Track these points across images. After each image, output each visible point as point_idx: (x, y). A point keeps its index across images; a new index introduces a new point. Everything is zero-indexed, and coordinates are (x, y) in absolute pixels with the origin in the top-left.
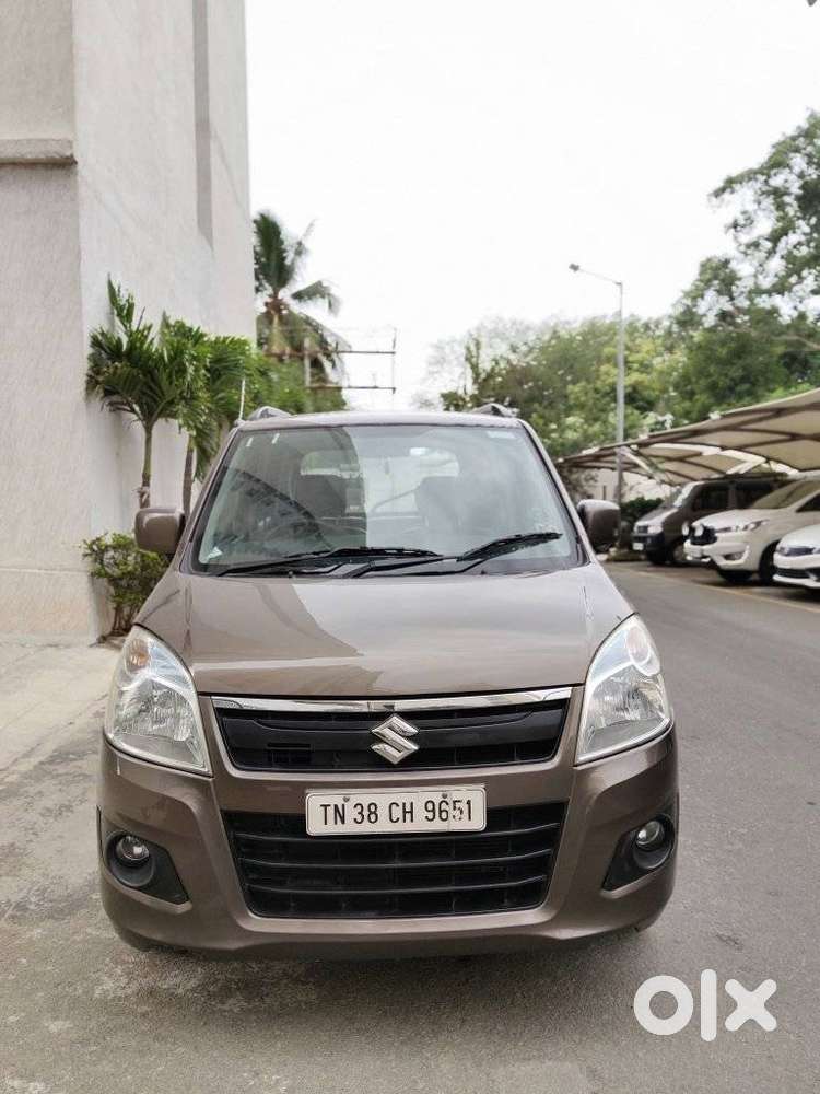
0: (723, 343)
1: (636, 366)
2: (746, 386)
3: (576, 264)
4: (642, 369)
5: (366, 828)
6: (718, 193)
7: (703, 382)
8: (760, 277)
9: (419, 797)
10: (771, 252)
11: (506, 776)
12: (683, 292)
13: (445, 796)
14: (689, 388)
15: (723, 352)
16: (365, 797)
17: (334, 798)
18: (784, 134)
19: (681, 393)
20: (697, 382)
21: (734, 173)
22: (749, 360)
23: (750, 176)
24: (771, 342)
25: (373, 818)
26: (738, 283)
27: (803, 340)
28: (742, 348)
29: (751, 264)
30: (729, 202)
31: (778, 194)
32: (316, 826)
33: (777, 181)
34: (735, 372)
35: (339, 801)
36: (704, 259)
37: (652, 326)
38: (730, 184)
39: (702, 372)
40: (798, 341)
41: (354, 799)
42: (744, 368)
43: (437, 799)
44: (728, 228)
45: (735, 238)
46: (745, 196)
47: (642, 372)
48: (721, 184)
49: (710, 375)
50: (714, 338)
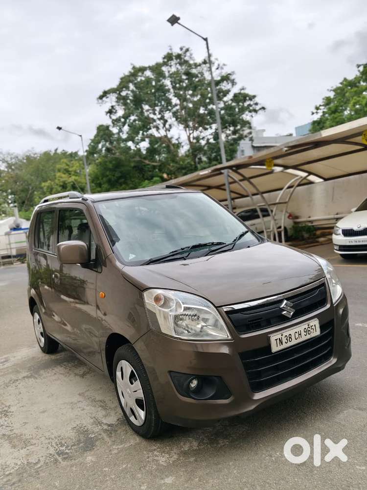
0: (111, 162)
1: (73, 173)
2: (122, 180)
3: (60, 126)
4: (76, 174)
5: (289, 344)
6: (101, 97)
7: (105, 179)
8: (121, 134)
9: (302, 328)
10: (124, 124)
11: (323, 312)
12: (91, 140)
13: (308, 325)
14: (98, 182)
15: (110, 166)
16: (287, 333)
17: (278, 336)
18: (124, 74)
19: (95, 184)
20: (102, 179)
21: (106, 89)
22: (122, 169)
23: (113, 91)
24: (130, 162)
25: (290, 340)
26: (113, 136)
27: (143, 160)
28: (118, 164)
29: (117, 128)
30: (106, 102)
31: (125, 98)
32: (275, 348)
33: (124, 93)
34: (117, 174)
35: (280, 336)
36: (98, 126)
37: (73, 155)
38: (105, 94)
39: (103, 175)
40: (140, 161)
41: (284, 334)
42: (121, 172)
43: (306, 327)
44: (107, 113)
45: (110, 117)
46: (112, 100)
47: (76, 176)
48: (102, 94)
49: (107, 176)
50: (106, 160)
